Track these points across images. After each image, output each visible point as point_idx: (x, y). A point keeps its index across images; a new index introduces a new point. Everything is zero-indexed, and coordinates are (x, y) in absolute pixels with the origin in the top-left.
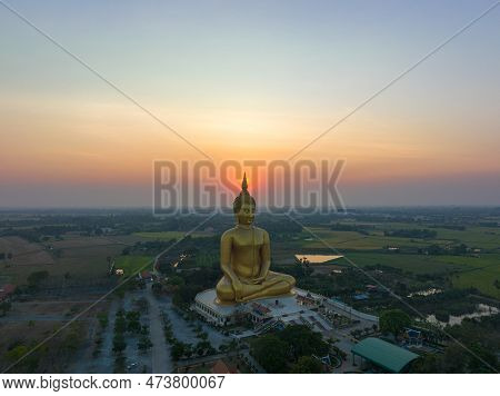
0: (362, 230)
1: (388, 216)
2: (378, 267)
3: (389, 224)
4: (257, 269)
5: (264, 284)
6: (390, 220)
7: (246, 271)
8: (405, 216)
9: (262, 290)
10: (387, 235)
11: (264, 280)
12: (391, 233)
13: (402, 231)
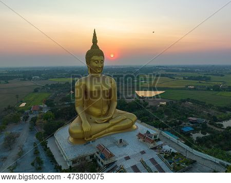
0: (171, 76)
1: (181, 69)
2: (188, 100)
3: (184, 73)
4: (105, 109)
5: (111, 122)
6: (183, 71)
7: (97, 111)
8: (189, 69)
9: (109, 127)
10: (184, 79)
11: (111, 118)
12: (187, 78)
13: (192, 77)
